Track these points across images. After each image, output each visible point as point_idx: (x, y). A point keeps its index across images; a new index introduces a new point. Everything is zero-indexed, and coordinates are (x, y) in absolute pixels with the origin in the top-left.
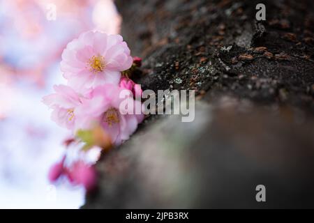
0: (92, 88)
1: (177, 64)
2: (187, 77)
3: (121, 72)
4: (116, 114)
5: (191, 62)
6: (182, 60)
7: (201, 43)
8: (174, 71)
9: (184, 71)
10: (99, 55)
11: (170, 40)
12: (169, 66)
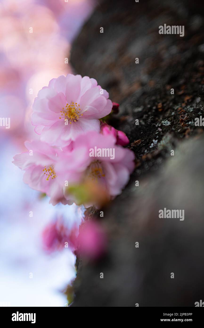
0: (70, 140)
1: (160, 105)
2: (175, 118)
3: (100, 119)
4: (100, 167)
5: (175, 102)
6: (164, 100)
7: (181, 82)
8: (158, 114)
9: (169, 112)
10: (72, 103)
11: (142, 84)
12: (151, 109)
